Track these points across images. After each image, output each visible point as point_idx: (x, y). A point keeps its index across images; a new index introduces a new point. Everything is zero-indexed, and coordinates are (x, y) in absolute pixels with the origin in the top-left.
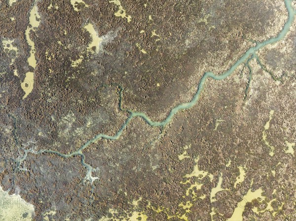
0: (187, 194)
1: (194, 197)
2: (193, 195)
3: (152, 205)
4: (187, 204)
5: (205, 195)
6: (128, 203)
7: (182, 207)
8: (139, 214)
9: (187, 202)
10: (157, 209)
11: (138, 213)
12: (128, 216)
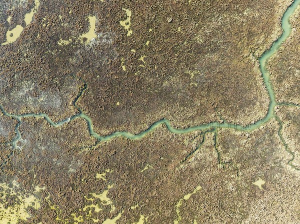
0: (85, 209)
1: (88, 215)
2: (88, 213)
3: (51, 199)
4: (79, 217)
5: (98, 220)
6: (33, 185)
7: (74, 217)
8: (36, 200)
9: (80, 216)
10: (52, 205)
11: (35, 198)
12: (25, 195)
